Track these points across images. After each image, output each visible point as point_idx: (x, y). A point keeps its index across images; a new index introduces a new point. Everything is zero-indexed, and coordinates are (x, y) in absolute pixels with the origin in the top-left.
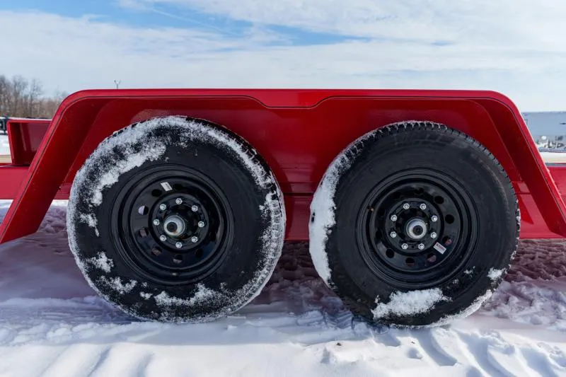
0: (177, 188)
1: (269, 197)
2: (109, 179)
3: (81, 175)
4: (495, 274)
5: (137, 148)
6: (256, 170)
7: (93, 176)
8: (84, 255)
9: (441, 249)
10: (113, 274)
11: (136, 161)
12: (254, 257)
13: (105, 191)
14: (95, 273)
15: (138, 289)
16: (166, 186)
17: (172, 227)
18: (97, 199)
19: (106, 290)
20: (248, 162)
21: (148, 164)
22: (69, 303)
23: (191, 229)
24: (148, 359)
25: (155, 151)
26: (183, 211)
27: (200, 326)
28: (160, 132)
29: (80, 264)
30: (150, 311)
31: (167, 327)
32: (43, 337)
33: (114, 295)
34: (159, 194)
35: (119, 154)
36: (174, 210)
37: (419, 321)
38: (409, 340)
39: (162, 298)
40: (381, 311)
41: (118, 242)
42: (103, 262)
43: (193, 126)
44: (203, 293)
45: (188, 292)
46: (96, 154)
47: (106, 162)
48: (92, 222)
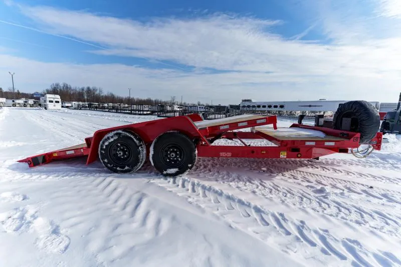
0: (121, 145)
1: (140, 148)
2: (107, 143)
3: (101, 142)
4: (190, 165)
5: (112, 137)
6: (137, 142)
7: (103, 143)
8: (102, 159)
9: (180, 159)
10: (108, 163)
11: (112, 140)
12: (137, 161)
13: (106, 146)
14: (104, 162)
15: (113, 166)
16: (119, 145)
17: (120, 154)
18: (104, 147)
19: (107, 166)
20: (135, 140)
21: (115, 140)
22: (100, 169)
23: (124, 154)
24: (113, 180)
25: (116, 138)
26: (123, 150)
27: (126, 175)
28: (117, 134)
29: (102, 162)
30: (116, 171)
31: (119, 175)
32: (94, 176)
33: (108, 168)
34: (118, 146)
35: (108, 138)
36: (121, 150)
37: (174, 175)
38: (171, 180)
39: (118, 168)
40: (165, 172)
41: (109, 157)
42: (106, 161)
43: (123, 132)
44: (127, 168)
45: (124, 167)
46: (104, 138)
47: (106, 140)
48: (103, 152)
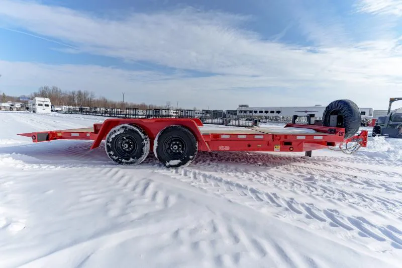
0: (127, 138)
1: (145, 140)
2: (113, 136)
3: (108, 136)
4: (191, 157)
5: (119, 130)
6: (142, 135)
7: (110, 136)
8: (108, 151)
9: (181, 152)
10: (114, 155)
11: (118, 133)
12: (141, 153)
13: (112, 139)
14: (110, 155)
15: (119, 158)
16: (125, 138)
17: (125, 146)
18: (111, 140)
19: (112, 158)
20: (140, 133)
21: (121, 134)
22: (105, 162)
23: (129, 146)
24: (119, 170)
25: (122, 131)
26: (128, 143)
27: (131, 166)
28: (123, 127)
29: (107, 153)
30: (121, 163)
31: (124, 166)
32: (100, 167)
33: (114, 159)
34: (123, 140)
35: (115, 131)
36: (126, 143)
37: (176, 166)
38: (174, 171)
39: (123, 160)
40: (167, 164)
41: (115, 148)
42: (112, 153)
43: (129, 126)
44: (131, 160)
45: (128, 159)
46: (111, 131)
47: (112, 133)
48: (110, 145)
